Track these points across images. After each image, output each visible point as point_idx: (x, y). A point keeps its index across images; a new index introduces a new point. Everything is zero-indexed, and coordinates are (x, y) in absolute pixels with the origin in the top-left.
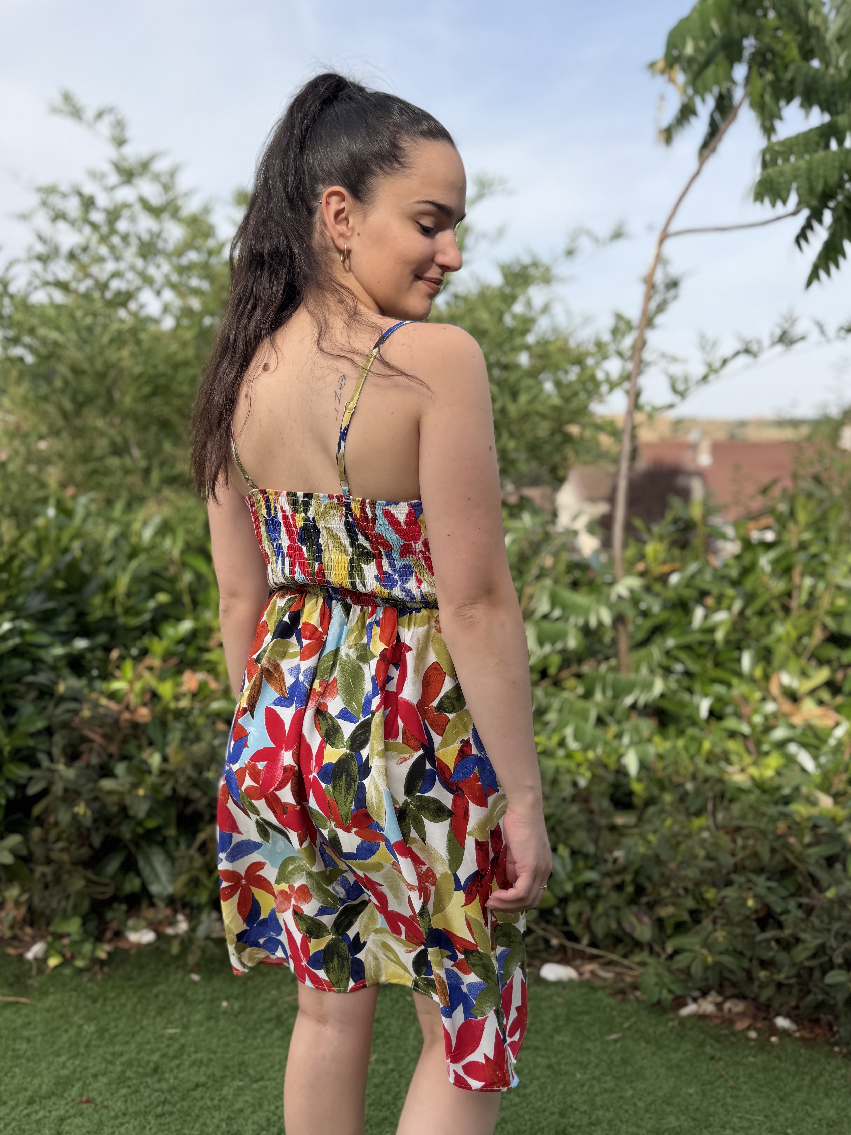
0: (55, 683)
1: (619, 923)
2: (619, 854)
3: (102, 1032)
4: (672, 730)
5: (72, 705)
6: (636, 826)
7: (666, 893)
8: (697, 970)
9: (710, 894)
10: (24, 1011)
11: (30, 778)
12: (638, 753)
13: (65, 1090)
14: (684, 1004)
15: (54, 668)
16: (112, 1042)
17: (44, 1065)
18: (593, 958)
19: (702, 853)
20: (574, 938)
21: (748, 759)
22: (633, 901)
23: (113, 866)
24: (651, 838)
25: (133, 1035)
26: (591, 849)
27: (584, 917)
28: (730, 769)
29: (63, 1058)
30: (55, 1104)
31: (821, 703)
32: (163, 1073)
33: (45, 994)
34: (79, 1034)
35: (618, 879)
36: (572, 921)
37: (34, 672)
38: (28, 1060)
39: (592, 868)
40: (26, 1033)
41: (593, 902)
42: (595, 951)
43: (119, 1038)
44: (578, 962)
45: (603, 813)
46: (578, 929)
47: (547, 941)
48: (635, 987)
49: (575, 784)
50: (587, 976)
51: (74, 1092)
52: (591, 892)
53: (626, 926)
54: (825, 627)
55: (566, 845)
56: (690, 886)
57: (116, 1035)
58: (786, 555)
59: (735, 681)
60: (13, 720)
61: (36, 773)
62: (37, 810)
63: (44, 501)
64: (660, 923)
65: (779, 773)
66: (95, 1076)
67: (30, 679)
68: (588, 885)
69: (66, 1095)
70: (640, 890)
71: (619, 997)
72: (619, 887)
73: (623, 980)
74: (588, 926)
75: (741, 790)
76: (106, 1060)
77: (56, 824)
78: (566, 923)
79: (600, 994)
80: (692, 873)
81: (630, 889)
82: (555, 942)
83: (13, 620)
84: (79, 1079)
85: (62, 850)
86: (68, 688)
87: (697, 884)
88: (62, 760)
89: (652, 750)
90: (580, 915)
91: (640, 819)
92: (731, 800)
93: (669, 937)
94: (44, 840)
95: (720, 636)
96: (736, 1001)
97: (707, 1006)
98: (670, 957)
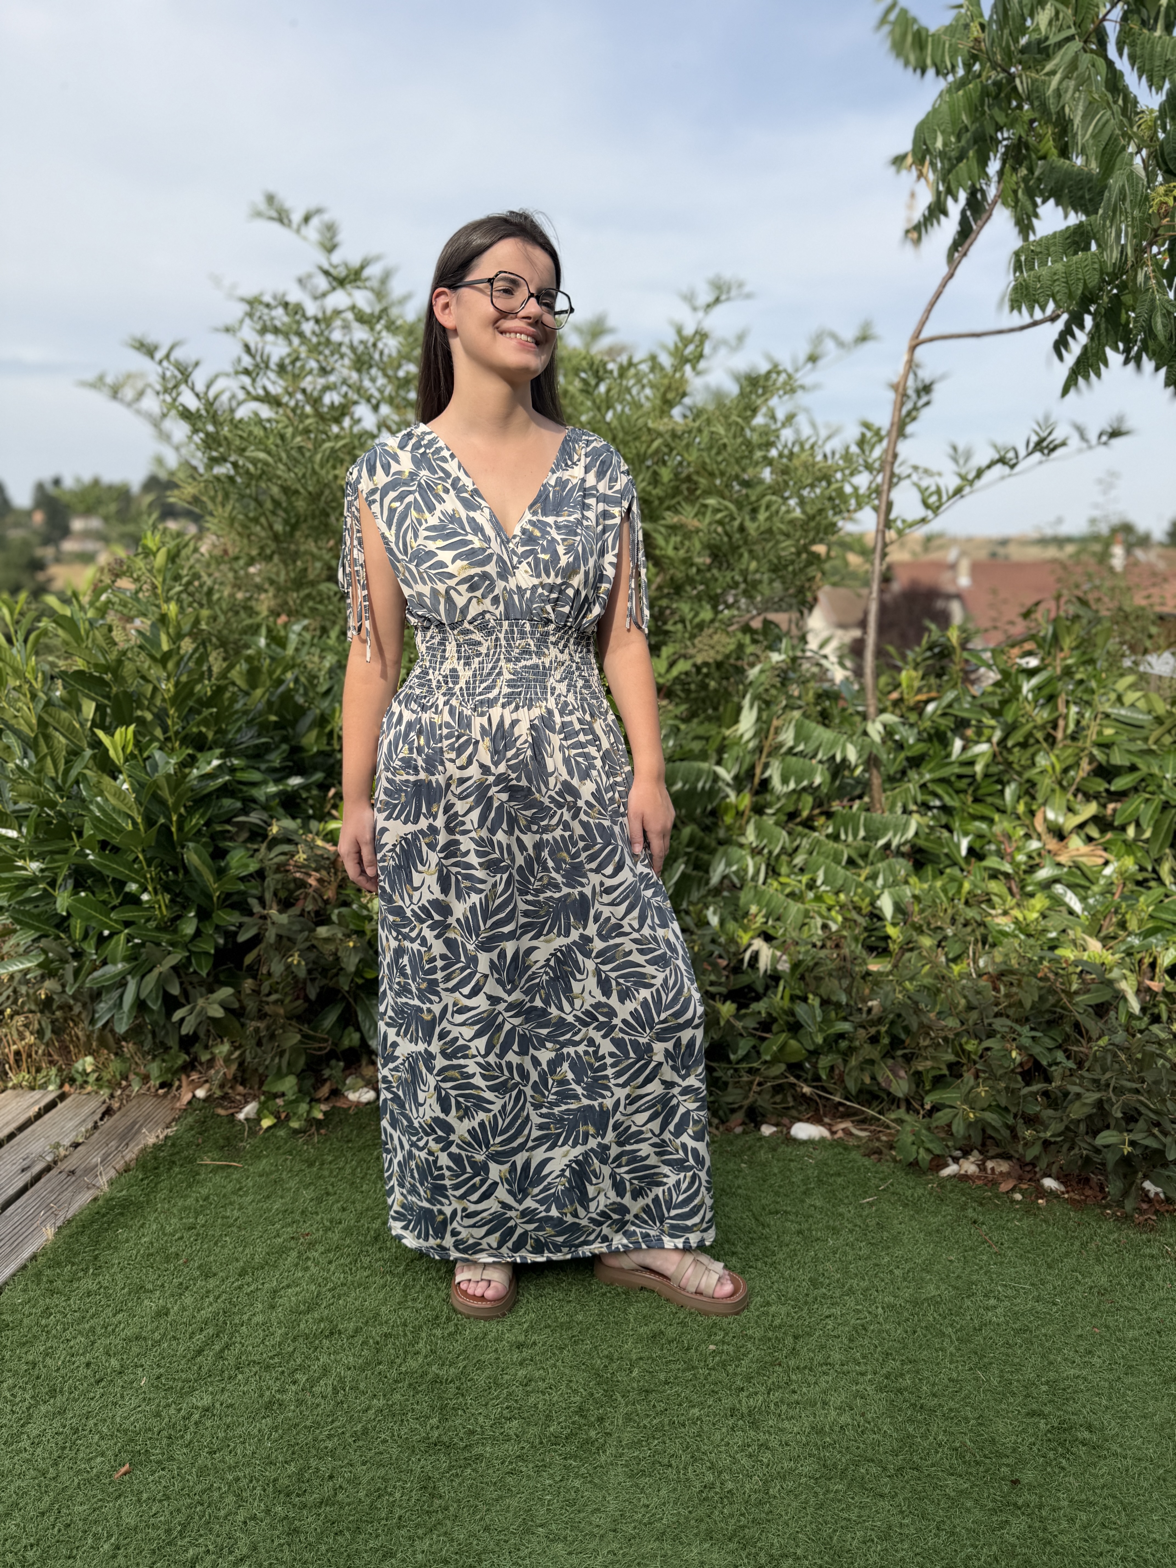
0: (268, 824)
1: (873, 1078)
2: (873, 1003)
4: (929, 870)
5: (286, 848)
6: (891, 973)
7: (924, 1044)
9: (971, 1046)
10: (235, 1176)
11: (241, 926)
12: (891, 894)
13: (279, 1260)
14: (947, 1165)
15: (266, 808)
18: (846, 1115)
19: (962, 1002)
21: (1011, 902)
22: (889, 1054)
23: (330, 1019)
24: (909, 985)
26: (844, 999)
27: (837, 1071)
28: (992, 912)
30: (268, 1275)
31: (1090, 839)
32: (384, 1242)
33: (258, 1157)
34: (295, 1200)
35: (873, 1031)
36: (823, 1075)
37: (245, 811)
38: (240, 1228)
39: (845, 1019)
41: (846, 1055)
44: (830, 1120)
45: (856, 959)
48: (892, 1147)
50: (840, 1134)
52: (844, 1044)
53: (881, 1081)
54: (1092, 758)
55: (816, 994)
56: (950, 1036)
58: (1049, 682)
59: (997, 817)
60: (223, 862)
61: (246, 919)
62: (249, 959)
63: (254, 630)
64: (917, 1077)
65: (1044, 917)
67: (241, 819)
68: (842, 1036)
70: (896, 1042)
71: (874, 1157)
72: (874, 1040)
73: (878, 1139)
74: (840, 1080)
75: (1005, 934)
76: (323, 1227)
77: (269, 974)
78: (817, 1076)
79: (855, 1155)
80: (951, 1023)
81: (886, 1041)
83: (222, 756)
85: (276, 1002)
86: (282, 830)
87: (958, 1035)
88: (275, 906)
89: (908, 891)
90: (832, 1068)
91: (895, 966)
92: (994, 945)
93: (928, 1092)
94: (256, 992)
95: (979, 768)
96: (1001, 1161)
97: (969, 1166)
98: (930, 1113)
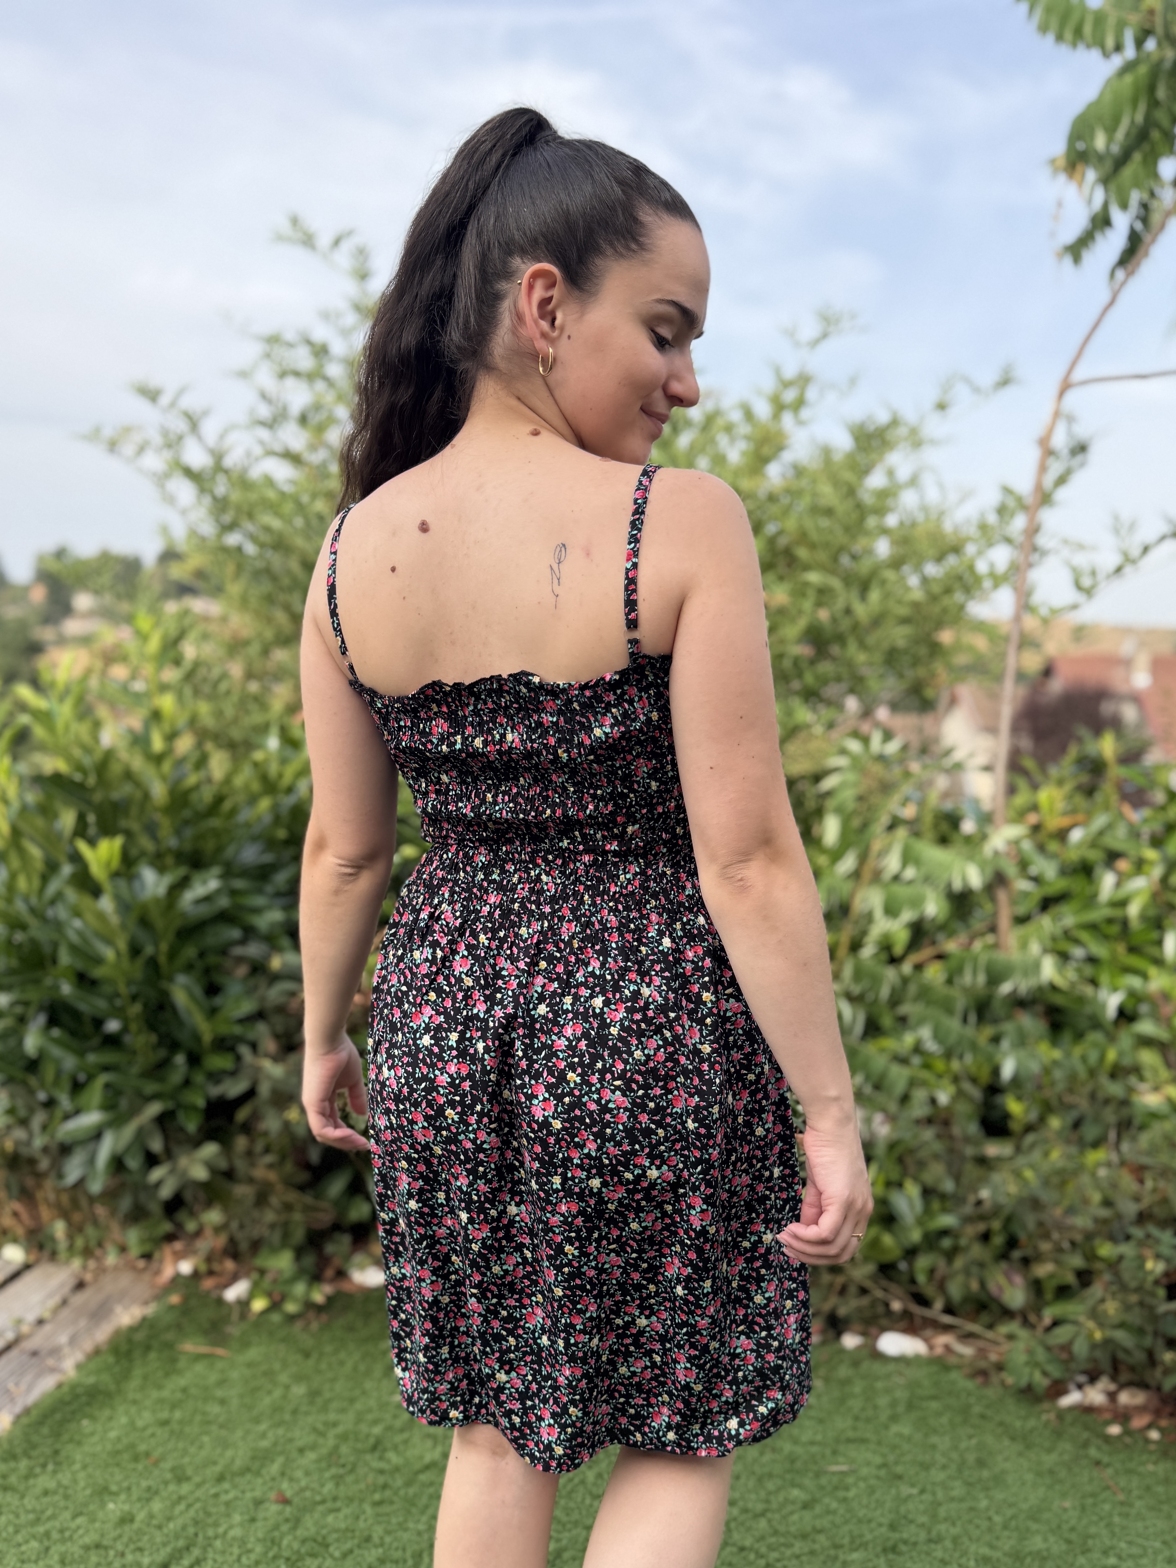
0: (267, 957)
1: (983, 1284)
2: (985, 1194)
3: (314, 1394)
4: (1066, 1035)
5: (288, 986)
6: (1011, 1159)
7: (1045, 1246)
8: (1080, 1348)
9: (1106, 1250)
10: (220, 1365)
13: (262, 1466)
14: (1068, 1393)
15: (268, 938)
16: (325, 1409)
17: (239, 1433)
18: (947, 1328)
19: (1096, 1197)
20: (922, 1300)
21: (1165, 1074)
22: (1003, 1256)
23: (337, 1186)
24: (1029, 1174)
25: (352, 1401)
26: (948, 1186)
27: (938, 1274)
28: (1143, 1087)
29: (263, 1427)
30: (249, 1482)
32: (385, 1450)
33: (245, 1344)
34: (284, 1397)
35: (981, 1227)
36: (921, 1278)
37: (243, 942)
38: (221, 1426)
39: (949, 1211)
40: (219, 1393)
41: (951, 1255)
42: (947, 1319)
43: (334, 1405)
44: (928, 1332)
45: (967, 1140)
46: (929, 1291)
47: (887, 1305)
48: (1001, 1367)
49: (933, 1101)
50: (939, 1351)
51: (275, 1468)
52: (946, 1243)
53: (992, 1288)
55: (916, 1181)
56: (1078, 1238)
57: (329, 1401)
59: (1153, 971)
60: (218, 1001)
64: (1037, 1286)
66: (301, 1451)
67: (238, 951)
68: (944, 1232)
69: (264, 1472)
70: (1012, 1243)
71: (979, 1380)
72: (986, 1237)
73: (986, 1358)
74: (942, 1287)
75: (1153, 1115)
76: (315, 1430)
77: (265, 1133)
78: (913, 1281)
79: (954, 1375)
80: (1082, 1222)
81: (998, 1240)
82: (896, 1306)
83: (221, 877)
84: (281, 1453)
85: (271, 1166)
86: (284, 965)
87: (1089, 1237)
88: (270, 1053)
90: (932, 1272)
91: (1018, 1149)
92: (1142, 1128)
93: (1047, 1304)
94: (249, 1152)
95: (1134, 910)
96: (1135, 1390)
97: (1096, 1395)
98: (1048, 1329)
